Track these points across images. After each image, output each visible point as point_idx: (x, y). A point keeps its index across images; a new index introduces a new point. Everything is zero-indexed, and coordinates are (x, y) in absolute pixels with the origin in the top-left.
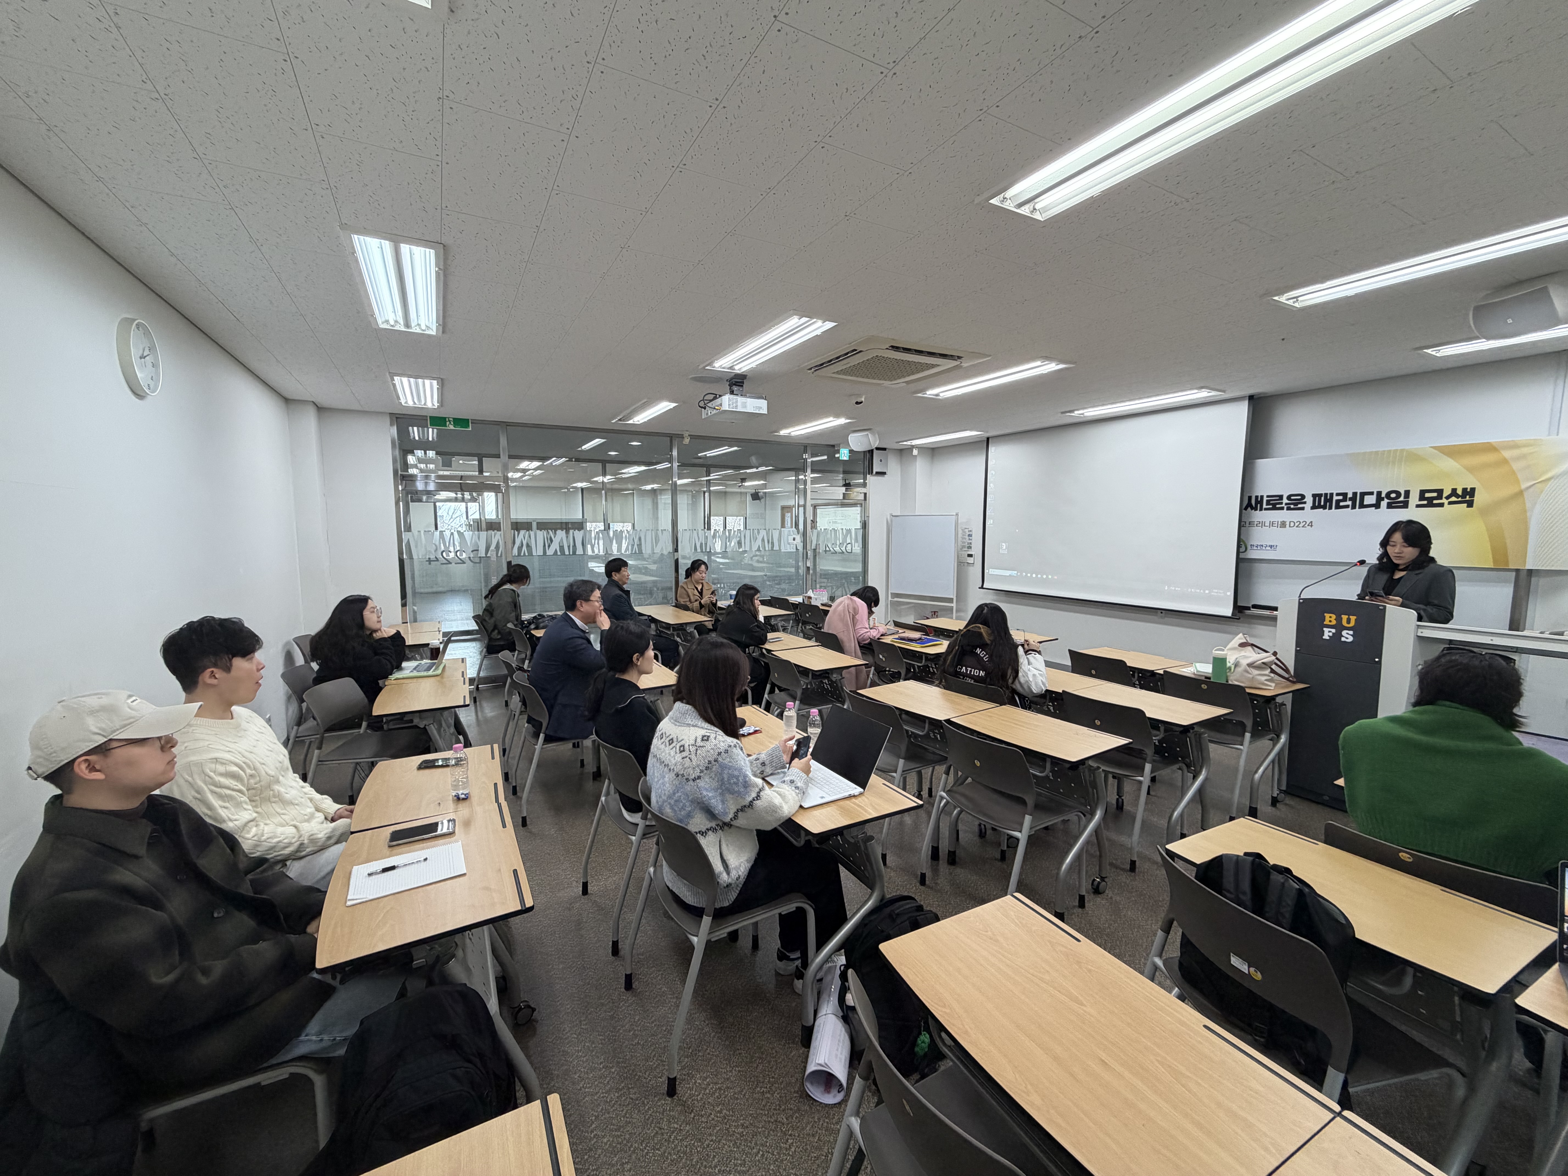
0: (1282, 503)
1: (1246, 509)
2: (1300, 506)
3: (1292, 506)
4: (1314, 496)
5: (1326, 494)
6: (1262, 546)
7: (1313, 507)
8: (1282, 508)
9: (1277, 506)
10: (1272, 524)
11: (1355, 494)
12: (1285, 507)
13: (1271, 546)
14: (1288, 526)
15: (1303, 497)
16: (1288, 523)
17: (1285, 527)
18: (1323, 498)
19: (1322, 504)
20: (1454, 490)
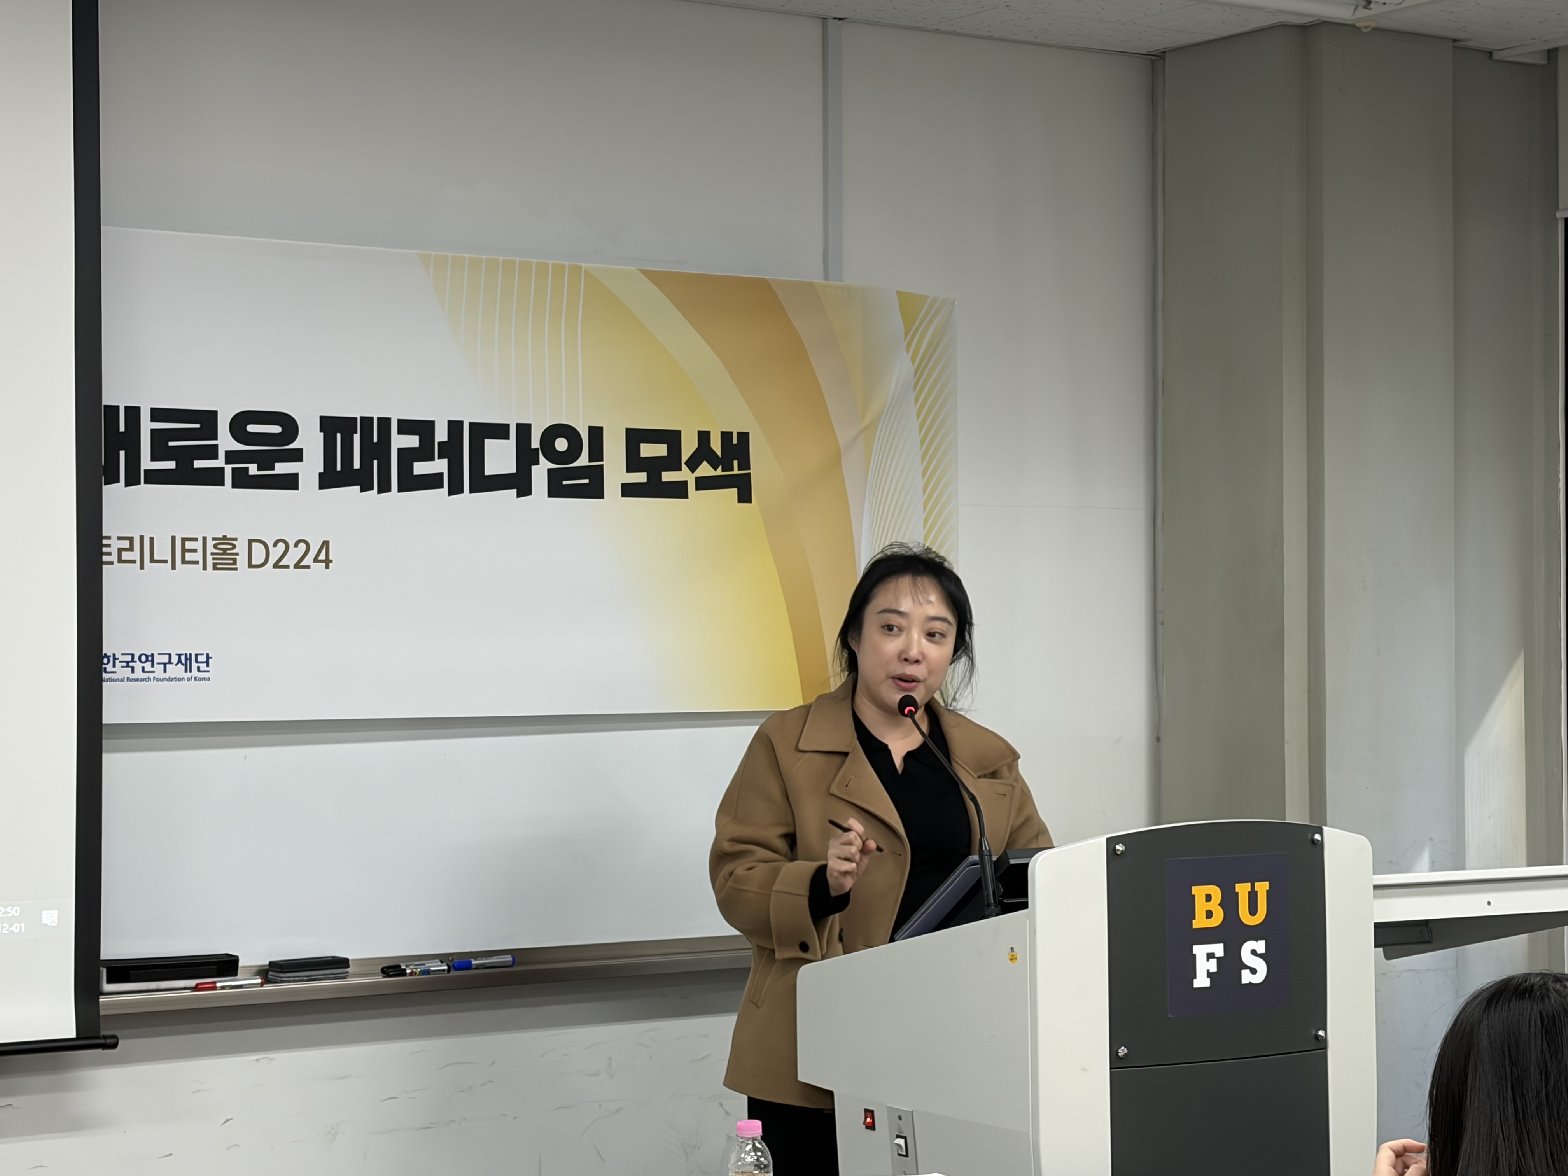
0: (211, 453)
2: (281, 468)
3: (253, 469)
4: (329, 425)
5: (367, 421)
6: (150, 658)
7: (329, 480)
8: (214, 478)
9: (198, 464)
10: (181, 550)
11: (455, 427)
12: (228, 469)
13: (187, 661)
14: (242, 560)
15: (290, 426)
16: (241, 548)
17: (232, 563)
18: (357, 438)
19: (357, 465)
20: (704, 437)
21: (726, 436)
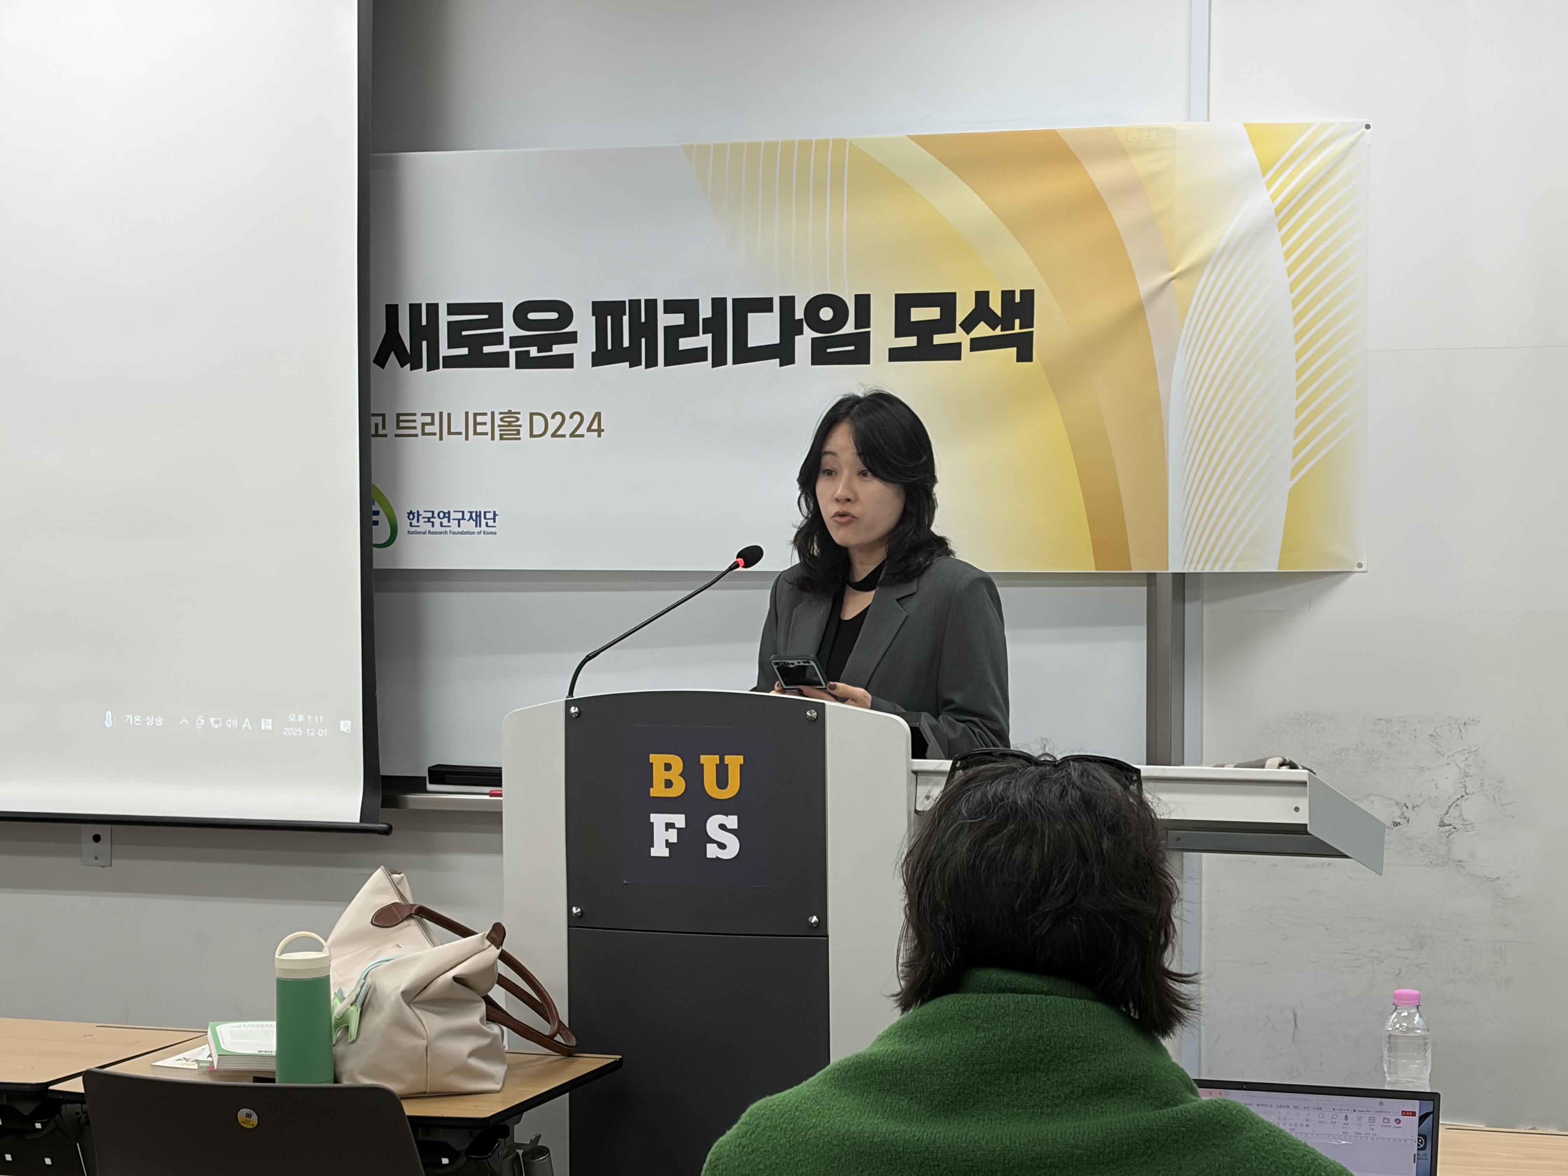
0: (498, 339)
1: (381, 360)
2: (558, 349)
3: (534, 352)
4: (600, 309)
5: (634, 304)
6: (447, 515)
7: (600, 358)
8: (501, 360)
9: (487, 349)
10: (473, 423)
11: (718, 304)
12: (512, 353)
13: (477, 517)
14: (525, 431)
15: (565, 312)
16: (524, 421)
17: (516, 435)
18: (626, 319)
19: (626, 344)
20: (982, 297)
21: (1007, 295)
